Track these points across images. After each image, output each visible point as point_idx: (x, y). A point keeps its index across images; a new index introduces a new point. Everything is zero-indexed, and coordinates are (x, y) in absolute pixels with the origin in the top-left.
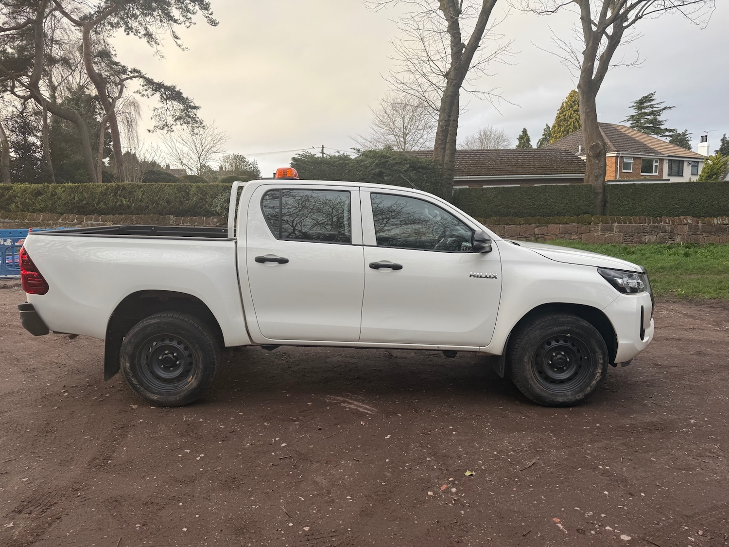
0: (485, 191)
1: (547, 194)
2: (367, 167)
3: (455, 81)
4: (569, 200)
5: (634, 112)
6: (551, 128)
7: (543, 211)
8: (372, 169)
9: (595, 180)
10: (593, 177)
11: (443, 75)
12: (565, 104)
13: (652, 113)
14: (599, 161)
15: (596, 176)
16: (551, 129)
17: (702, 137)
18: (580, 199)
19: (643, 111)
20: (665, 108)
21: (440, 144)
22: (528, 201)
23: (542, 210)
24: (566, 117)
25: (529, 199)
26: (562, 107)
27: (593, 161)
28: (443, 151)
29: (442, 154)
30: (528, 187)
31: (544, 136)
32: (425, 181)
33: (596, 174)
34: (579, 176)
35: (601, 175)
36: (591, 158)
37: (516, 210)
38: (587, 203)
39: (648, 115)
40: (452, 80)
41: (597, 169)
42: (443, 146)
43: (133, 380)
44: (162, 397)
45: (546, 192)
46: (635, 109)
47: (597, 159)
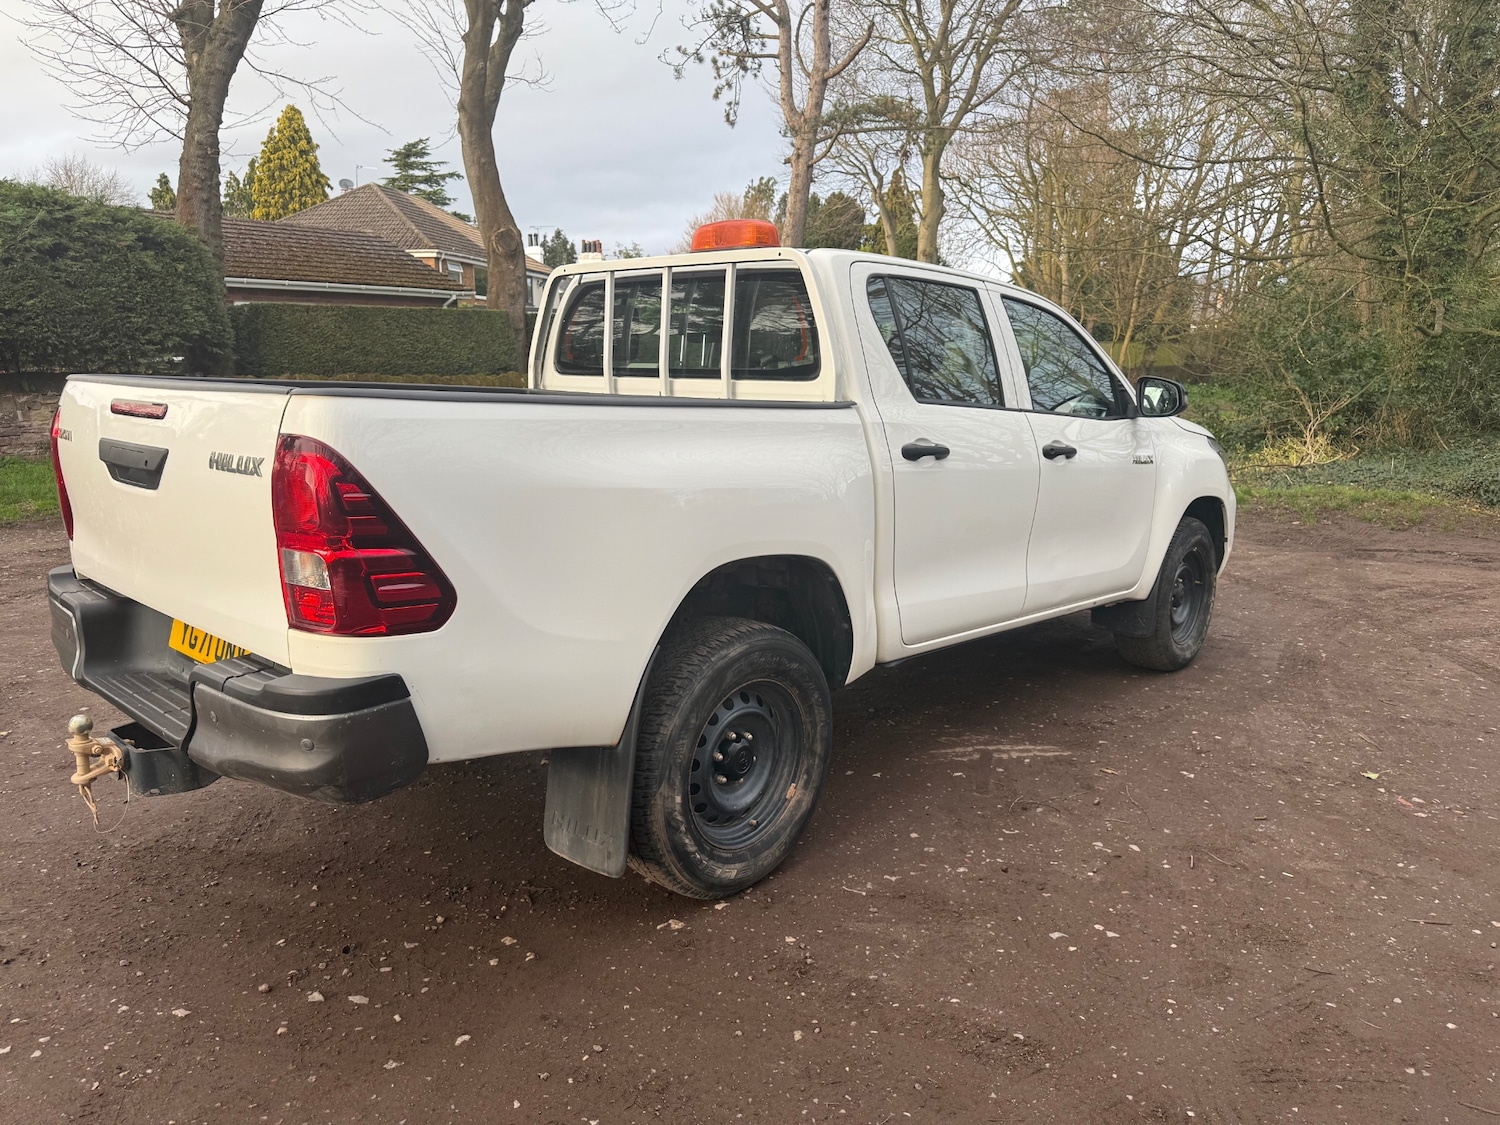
0: (313, 314)
1: (436, 327)
2: (14, 229)
3: (234, 39)
4: (475, 342)
5: (393, 172)
6: (242, 182)
7: (433, 364)
8: (32, 236)
9: (512, 304)
10: (507, 297)
11: (168, 15)
12: (276, 134)
13: (427, 180)
14: (516, 266)
15: (512, 296)
16: (241, 186)
17: (530, 236)
18: (494, 341)
19: (411, 172)
20: (451, 175)
21: (197, 188)
22: (403, 340)
23: (431, 361)
24: (285, 162)
25: (404, 336)
26: (270, 139)
27: (505, 265)
28: (205, 207)
29: (203, 214)
30: (399, 310)
31: (228, 199)
32: (181, 280)
33: (511, 292)
34: (430, 293)
35: (519, 294)
36: (501, 260)
37: (382, 360)
38: (506, 348)
39: (421, 182)
40: (226, 33)
41: (513, 281)
42: (204, 196)
43: (687, 841)
44: (744, 864)
45: (432, 322)
46: (396, 166)
47: (512, 261)
